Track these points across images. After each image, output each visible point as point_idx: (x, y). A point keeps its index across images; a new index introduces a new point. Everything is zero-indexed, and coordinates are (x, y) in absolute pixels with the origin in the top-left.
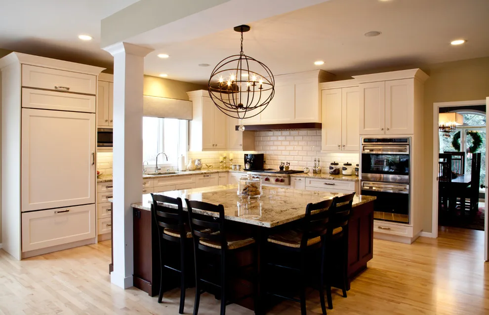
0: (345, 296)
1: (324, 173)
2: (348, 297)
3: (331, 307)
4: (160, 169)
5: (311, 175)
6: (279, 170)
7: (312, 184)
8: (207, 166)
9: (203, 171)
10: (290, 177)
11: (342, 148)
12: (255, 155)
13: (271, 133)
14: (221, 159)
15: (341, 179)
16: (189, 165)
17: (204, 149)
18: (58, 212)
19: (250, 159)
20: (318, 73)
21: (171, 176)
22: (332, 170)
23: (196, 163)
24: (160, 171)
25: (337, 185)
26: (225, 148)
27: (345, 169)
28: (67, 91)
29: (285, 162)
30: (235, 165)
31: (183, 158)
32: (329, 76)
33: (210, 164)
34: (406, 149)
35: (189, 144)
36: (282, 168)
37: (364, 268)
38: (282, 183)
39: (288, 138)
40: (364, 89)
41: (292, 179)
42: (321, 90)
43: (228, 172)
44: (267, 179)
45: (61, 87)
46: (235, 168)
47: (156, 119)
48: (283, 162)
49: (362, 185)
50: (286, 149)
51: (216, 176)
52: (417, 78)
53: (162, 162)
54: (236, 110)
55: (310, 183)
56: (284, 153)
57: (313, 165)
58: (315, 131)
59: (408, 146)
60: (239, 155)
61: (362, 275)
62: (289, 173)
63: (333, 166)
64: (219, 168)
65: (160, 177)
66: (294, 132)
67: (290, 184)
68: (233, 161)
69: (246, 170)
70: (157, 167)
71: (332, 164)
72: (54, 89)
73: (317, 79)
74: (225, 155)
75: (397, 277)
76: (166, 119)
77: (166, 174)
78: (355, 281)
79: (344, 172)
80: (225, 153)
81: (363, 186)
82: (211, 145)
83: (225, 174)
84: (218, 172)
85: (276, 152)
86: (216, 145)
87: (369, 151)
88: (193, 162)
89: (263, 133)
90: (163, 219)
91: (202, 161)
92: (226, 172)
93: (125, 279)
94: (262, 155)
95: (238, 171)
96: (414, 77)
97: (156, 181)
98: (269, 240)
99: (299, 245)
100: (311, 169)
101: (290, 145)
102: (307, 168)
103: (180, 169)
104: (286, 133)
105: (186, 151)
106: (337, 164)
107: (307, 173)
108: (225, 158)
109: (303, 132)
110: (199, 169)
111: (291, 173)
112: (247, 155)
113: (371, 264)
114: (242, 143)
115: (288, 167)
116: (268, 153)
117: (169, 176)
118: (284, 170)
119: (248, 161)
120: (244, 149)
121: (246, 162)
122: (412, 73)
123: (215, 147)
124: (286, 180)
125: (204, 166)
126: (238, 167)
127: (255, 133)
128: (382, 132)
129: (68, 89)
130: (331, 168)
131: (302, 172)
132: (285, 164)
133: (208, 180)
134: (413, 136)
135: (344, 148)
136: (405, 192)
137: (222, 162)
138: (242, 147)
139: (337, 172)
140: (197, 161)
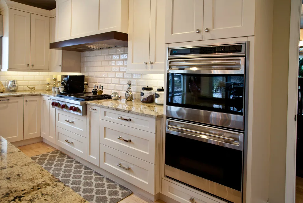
8: (29, 88)
11: (150, 66)
14: (48, 80)
19: (65, 82)
22: (143, 97)
23: (9, 85)
26: (48, 70)
27: (157, 96)
33: (32, 87)
34: (239, 65)
36: (95, 92)
39: (107, 58)
43: (41, 95)
46: (54, 91)
48: (97, 85)
49: (167, 125)
55: (105, 115)
59: (242, 59)
63: (145, 92)
71: (144, 89)
79: (157, 101)
81: (169, 127)
82: (24, 65)
86: (33, 65)
91: (19, 83)
94: (83, 77)
100: (123, 94)
106: (151, 89)
108: (55, 80)
112: (66, 76)
115: (101, 92)
118: (97, 94)
121: (62, 84)
123: (30, 67)
126: (56, 90)
128: (199, 37)
130: (142, 94)
135: (152, 67)
136: (236, 145)
137: (49, 84)
138: (60, 68)
139: (150, 99)
140: (10, 82)
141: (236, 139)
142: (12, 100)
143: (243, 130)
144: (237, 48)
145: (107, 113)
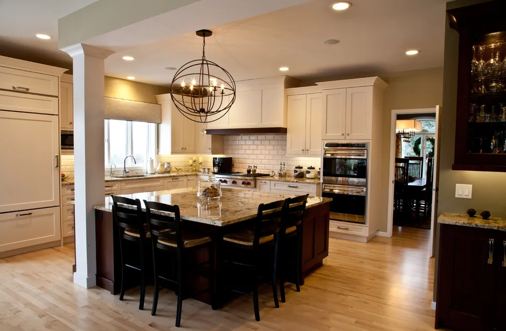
0: (298, 290)
1: (289, 176)
2: (301, 291)
3: (283, 301)
4: (128, 172)
5: (277, 178)
6: (246, 172)
7: (276, 187)
8: (176, 169)
9: (172, 174)
10: (255, 181)
11: (306, 152)
12: (223, 158)
13: (239, 137)
14: (191, 162)
15: (304, 181)
16: (158, 168)
17: (173, 152)
18: (20, 215)
19: (219, 163)
20: (284, 80)
21: (139, 179)
22: (297, 174)
23: (165, 166)
24: (128, 174)
25: (299, 188)
26: (195, 152)
27: (308, 172)
28: (26, 91)
29: (252, 165)
30: (204, 169)
31: (152, 161)
32: (294, 82)
33: (180, 168)
34: (364, 153)
35: (158, 148)
36: (249, 171)
37: (320, 265)
38: (249, 186)
39: (256, 142)
40: (327, 95)
41: (258, 182)
42: (287, 96)
43: (197, 175)
44: (234, 182)
45: (20, 88)
46: (204, 171)
47: (124, 123)
48: (251, 165)
49: (323, 187)
50: (253, 152)
51: (185, 179)
52: (376, 86)
53: (130, 164)
54: (199, 115)
56: (252, 157)
57: (279, 168)
58: (281, 136)
59: (366, 151)
60: (208, 158)
61: (317, 272)
62: (255, 176)
63: (297, 170)
64: (188, 171)
65: (128, 180)
66: (261, 137)
67: (255, 187)
68: (202, 165)
69: (214, 173)
70: (125, 170)
71: (297, 168)
72: (12, 89)
73: (282, 85)
74: (194, 158)
75: (348, 273)
76: (134, 122)
77: (134, 176)
78: (309, 277)
79: (308, 176)
80: (194, 157)
81: (324, 189)
82: (180, 148)
83: (194, 178)
84: (186, 175)
85: (244, 156)
86: (185, 149)
87: (330, 155)
88: (163, 165)
89: (231, 138)
90: (123, 220)
91: (172, 164)
92: (195, 175)
93: (87, 279)
94: (231, 159)
95: (207, 174)
96: (373, 85)
97: (123, 184)
98: (225, 239)
99: (252, 243)
100: (277, 172)
101: (257, 149)
102: (273, 172)
103: (149, 172)
104: (253, 137)
105: (156, 154)
106: (301, 168)
107: (272, 176)
108: (195, 161)
109: (270, 136)
110: (169, 172)
111: (258, 176)
112: (216, 158)
113: (327, 261)
114: (211, 147)
115: (255, 171)
116: (236, 156)
117: (136, 179)
118: (251, 173)
119: (217, 165)
120: (213, 153)
121: (214, 165)
122: (371, 80)
123: (184, 151)
124: (252, 183)
125: (173, 169)
126: (206, 170)
127: (225, 137)
128: (343, 137)
129: (28, 89)
130: (296, 171)
131: (268, 175)
132: (252, 167)
133: (176, 183)
134: (370, 141)
135: (308, 153)
136: (362, 194)
137: (191, 165)
138: (211, 151)
139: (301, 175)
140: (166, 164)
141: (363, 191)
142: (181, 179)
143: (366, 185)
144: (363, 145)
145: (276, 185)
